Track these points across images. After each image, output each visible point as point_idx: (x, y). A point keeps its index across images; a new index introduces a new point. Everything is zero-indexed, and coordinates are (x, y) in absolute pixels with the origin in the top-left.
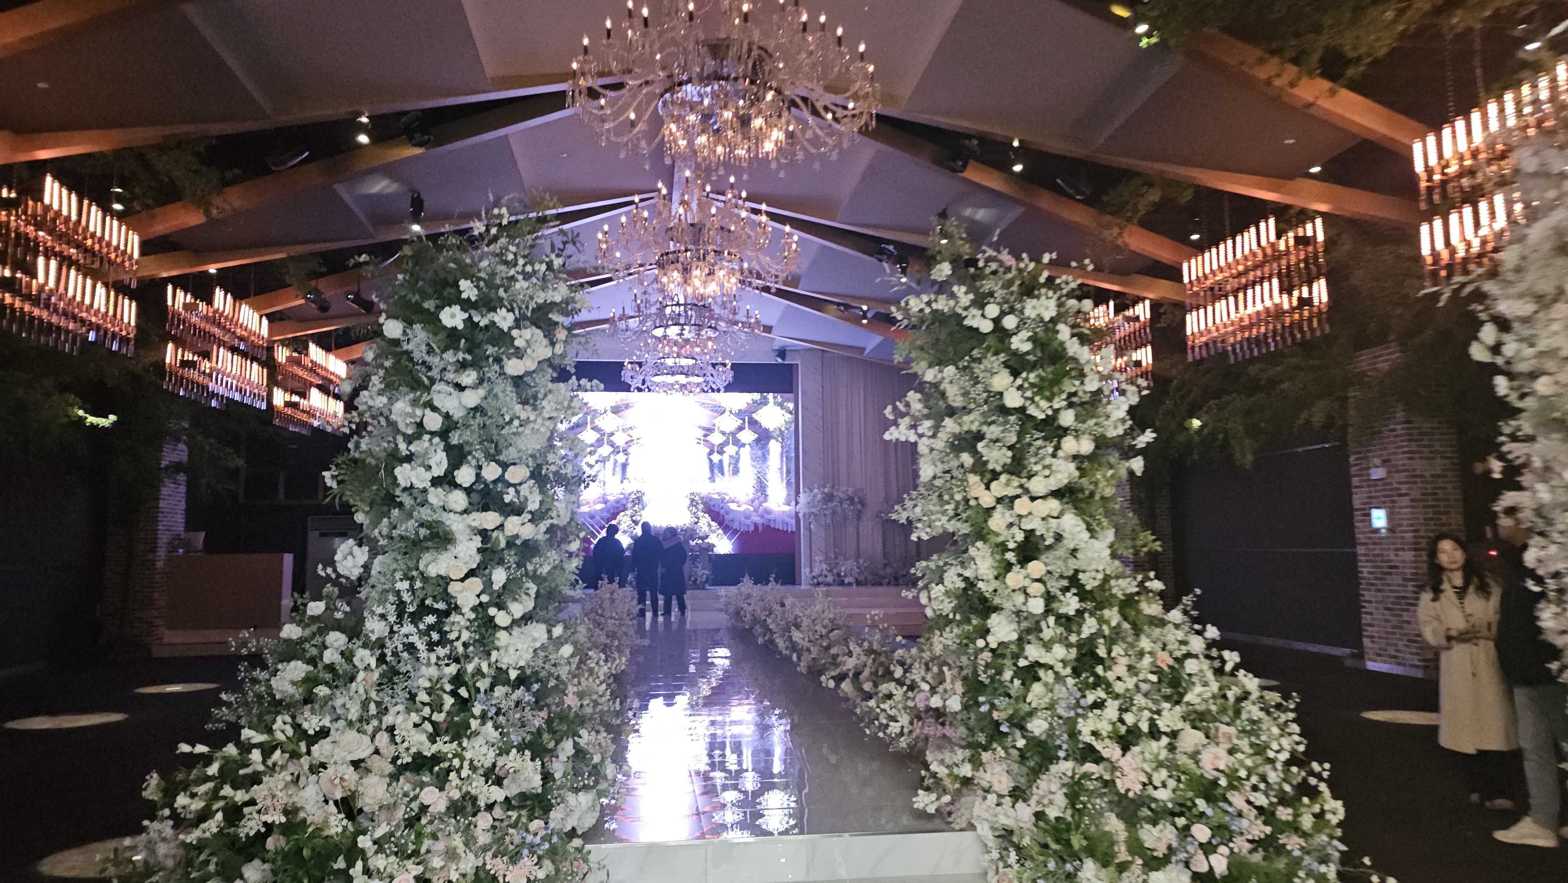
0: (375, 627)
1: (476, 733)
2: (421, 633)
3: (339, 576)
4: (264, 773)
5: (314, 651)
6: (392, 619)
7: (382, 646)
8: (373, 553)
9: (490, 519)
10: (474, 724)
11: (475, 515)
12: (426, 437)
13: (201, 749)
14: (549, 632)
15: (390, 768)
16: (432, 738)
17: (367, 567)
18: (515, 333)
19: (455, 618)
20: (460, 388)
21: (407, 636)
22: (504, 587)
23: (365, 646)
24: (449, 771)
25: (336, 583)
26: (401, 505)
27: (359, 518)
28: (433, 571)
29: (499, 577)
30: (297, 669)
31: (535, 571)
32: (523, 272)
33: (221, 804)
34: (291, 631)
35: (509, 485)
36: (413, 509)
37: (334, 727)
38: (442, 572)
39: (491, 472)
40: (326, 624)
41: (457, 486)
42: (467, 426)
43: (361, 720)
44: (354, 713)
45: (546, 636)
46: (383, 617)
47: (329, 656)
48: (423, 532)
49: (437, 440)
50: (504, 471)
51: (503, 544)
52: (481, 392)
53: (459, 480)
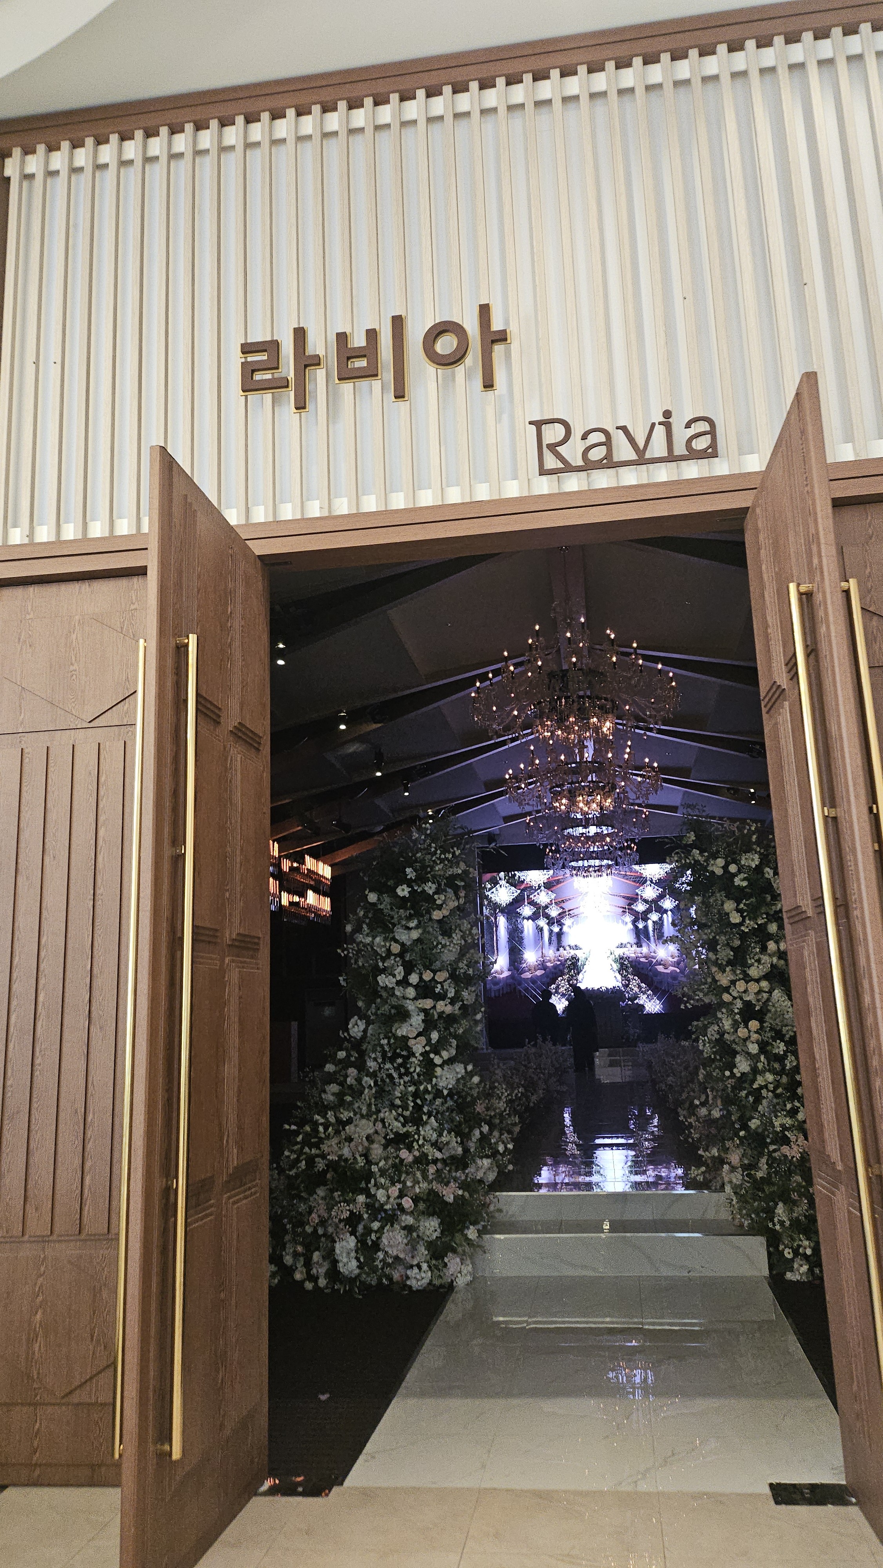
0: (372, 1065)
1: (426, 1123)
2: (396, 1069)
3: (351, 1037)
4: (325, 1139)
5: (342, 1079)
6: (380, 1061)
7: (376, 1076)
8: (368, 1024)
9: (428, 1003)
10: (425, 1118)
11: (420, 1001)
12: (392, 958)
13: (293, 1127)
14: (466, 1069)
15: (383, 1141)
16: (404, 1125)
17: (365, 1031)
18: (436, 897)
19: (413, 1059)
20: (408, 929)
21: (388, 1070)
22: (438, 1041)
23: (367, 1076)
24: (413, 1142)
25: (349, 1041)
26: (381, 997)
27: (360, 1004)
28: (399, 1033)
29: (435, 1036)
30: (334, 1088)
31: (456, 1032)
32: (439, 858)
33: (304, 1156)
34: (330, 1068)
35: (438, 983)
36: (387, 998)
37: (355, 1118)
38: (404, 1034)
39: (427, 976)
40: (346, 1064)
41: (410, 985)
42: (412, 950)
43: (367, 1115)
44: (364, 1111)
45: (463, 1071)
46: (375, 1059)
47: (349, 1080)
48: (393, 1011)
49: (398, 959)
50: (434, 975)
51: (436, 1017)
52: (420, 931)
53: (411, 981)
